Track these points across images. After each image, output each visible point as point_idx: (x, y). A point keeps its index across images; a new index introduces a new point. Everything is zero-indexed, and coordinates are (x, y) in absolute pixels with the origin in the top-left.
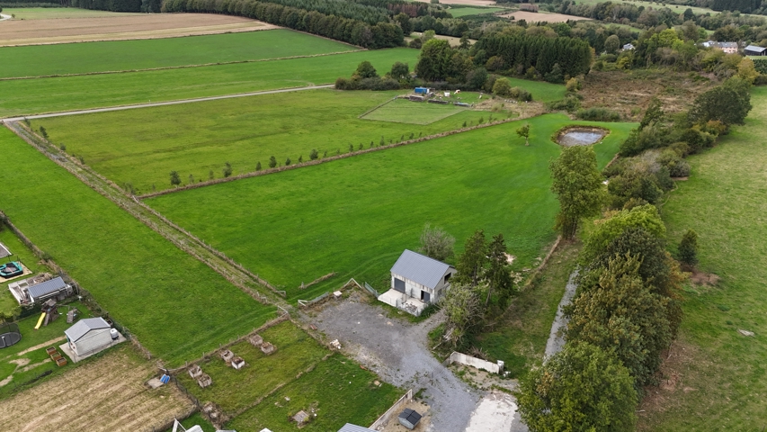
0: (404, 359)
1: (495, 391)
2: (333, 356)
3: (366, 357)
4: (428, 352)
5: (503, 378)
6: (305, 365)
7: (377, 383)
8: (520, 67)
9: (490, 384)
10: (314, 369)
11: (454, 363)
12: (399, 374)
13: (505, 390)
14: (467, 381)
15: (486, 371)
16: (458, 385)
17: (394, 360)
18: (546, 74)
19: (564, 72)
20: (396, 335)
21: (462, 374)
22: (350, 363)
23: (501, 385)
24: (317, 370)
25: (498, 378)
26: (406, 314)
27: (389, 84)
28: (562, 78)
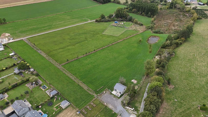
0: (117, 107)
1: (133, 114)
2: (105, 107)
3: (111, 107)
4: (121, 106)
6: (101, 109)
7: (113, 112)
8: (141, 12)
9: (132, 112)
11: (126, 108)
12: (117, 110)
13: (134, 114)
14: (128, 112)
15: (131, 110)
16: (126, 113)
17: (116, 107)
20: (116, 102)
21: (127, 110)
22: (108, 108)
23: (134, 113)
24: (103, 110)
26: (117, 97)
27: (108, 20)
28: (151, 16)
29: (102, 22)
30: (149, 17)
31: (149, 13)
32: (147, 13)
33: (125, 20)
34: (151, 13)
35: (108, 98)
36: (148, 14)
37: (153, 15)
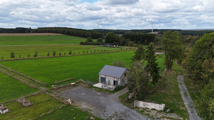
0: (107, 107)
2: (66, 106)
3: (85, 107)
4: (121, 103)
5: (167, 113)
6: (48, 111)
8: (135, 41)
9: (161, 116)
10: (53, 112)
11: (136, 107)
14: (146, 115)
15: (156, 110)
16: (142, 117)
18: (143, 43)
20: (102, 98)
21: (142, 112)
23: (167, 116)
24: (55, 113)
25: (164, 113)
26: (107, 90)
27: (97, 43)
29: (89, 44)
30: (146, 45)
32: (143, 40)
33: (118, 44)
34: (148, 40)
35: (82, 93)
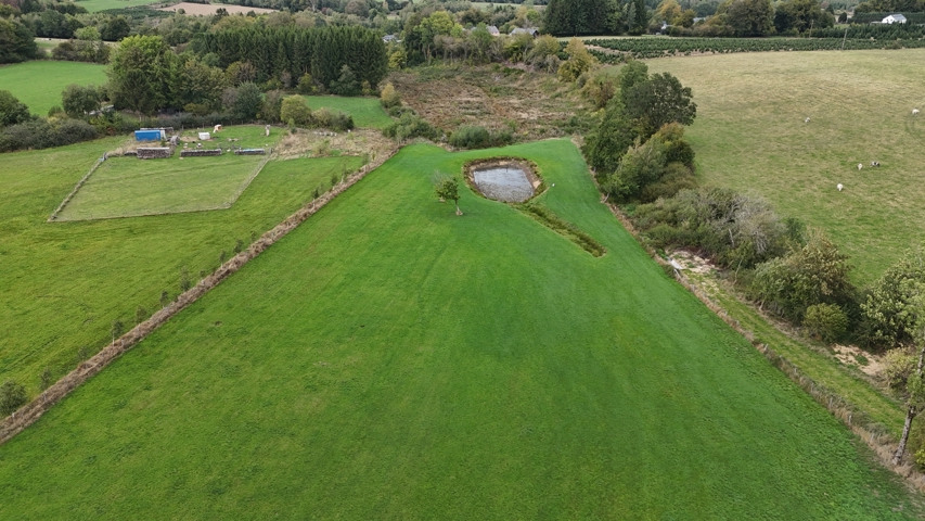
8: (286, 76)
18: (333, 83)
19: (359, 77)
28: (359, 87)
30: (349, 94)
31: (345, 68)
32: (332, 70)
34: (358, 69)
36: (336, 79)
37: (369, 78)
